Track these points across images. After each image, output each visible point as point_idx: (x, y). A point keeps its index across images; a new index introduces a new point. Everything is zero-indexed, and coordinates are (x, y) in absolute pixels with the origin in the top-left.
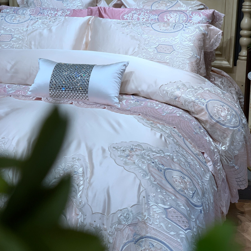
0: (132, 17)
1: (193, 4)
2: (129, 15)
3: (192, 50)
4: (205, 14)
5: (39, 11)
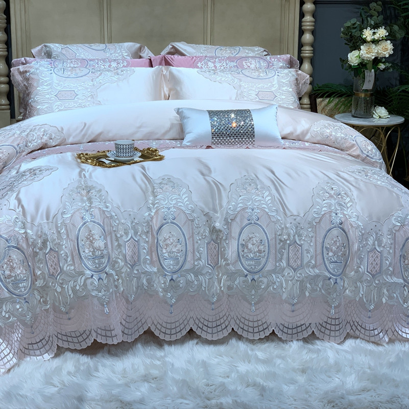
0: (208, 65)
1: (258, 51)
2: (203, 62)
3: (293, 96)
4: (283, 59)
5: (84, 62)
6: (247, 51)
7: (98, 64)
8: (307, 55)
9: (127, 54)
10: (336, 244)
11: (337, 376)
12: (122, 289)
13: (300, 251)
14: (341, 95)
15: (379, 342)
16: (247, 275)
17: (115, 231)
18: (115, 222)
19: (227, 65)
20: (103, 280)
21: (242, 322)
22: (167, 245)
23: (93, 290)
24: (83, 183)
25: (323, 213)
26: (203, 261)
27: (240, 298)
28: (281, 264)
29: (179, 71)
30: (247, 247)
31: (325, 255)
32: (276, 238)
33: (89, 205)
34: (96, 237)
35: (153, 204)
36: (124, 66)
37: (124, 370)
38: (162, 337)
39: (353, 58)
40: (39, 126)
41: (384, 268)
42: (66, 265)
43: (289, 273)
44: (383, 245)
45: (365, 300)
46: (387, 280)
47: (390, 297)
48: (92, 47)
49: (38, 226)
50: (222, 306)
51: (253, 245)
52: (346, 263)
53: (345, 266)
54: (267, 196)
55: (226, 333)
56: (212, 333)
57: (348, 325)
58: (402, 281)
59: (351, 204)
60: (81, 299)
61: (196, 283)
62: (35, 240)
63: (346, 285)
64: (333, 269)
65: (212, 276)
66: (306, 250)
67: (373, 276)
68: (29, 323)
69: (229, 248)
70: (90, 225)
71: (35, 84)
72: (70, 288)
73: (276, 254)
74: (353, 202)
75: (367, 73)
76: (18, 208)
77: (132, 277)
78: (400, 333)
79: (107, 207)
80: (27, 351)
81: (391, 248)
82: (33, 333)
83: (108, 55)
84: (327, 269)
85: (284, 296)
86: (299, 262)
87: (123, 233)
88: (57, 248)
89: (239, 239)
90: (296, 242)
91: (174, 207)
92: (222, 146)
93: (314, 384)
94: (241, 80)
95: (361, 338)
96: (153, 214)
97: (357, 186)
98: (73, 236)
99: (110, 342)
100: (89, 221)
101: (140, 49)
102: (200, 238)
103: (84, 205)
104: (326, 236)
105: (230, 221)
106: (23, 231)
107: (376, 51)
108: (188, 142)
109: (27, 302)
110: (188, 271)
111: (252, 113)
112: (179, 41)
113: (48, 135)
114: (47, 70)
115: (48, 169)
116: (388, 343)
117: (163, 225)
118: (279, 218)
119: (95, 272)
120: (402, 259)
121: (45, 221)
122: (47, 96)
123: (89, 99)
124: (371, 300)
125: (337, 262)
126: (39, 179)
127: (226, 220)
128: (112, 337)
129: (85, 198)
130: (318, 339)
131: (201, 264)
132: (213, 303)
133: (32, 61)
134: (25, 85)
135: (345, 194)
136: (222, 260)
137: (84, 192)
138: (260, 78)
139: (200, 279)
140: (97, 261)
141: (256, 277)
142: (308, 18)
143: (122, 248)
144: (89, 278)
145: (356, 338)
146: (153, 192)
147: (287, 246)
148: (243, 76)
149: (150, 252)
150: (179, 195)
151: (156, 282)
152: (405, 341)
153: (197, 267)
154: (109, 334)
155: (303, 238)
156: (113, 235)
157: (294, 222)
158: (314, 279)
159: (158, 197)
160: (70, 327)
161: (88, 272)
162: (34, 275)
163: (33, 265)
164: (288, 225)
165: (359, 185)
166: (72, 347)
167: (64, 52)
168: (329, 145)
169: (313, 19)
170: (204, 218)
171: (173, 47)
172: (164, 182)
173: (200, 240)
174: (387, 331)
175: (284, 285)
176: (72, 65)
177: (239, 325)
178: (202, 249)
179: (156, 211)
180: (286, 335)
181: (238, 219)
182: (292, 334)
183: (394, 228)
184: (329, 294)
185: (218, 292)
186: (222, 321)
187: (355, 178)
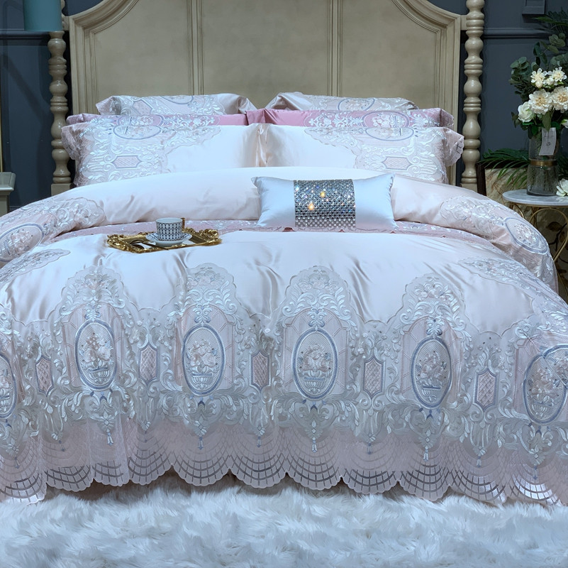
0: (323, 123)
1: (399, 103)
2: (317, 119)
3: (435, 163)
4: (430, 115)
5: (160, 120)
6: (383, 104)
7: (176, 122)
8: (472, 109)
9: (219, 109)
10: (432, 362)
11: (414, 543)
12: (134, 413)
13: (380, 370)
14: (517, 164)
15: (492, 502)
16: (305, 401)
17: (127, 335)
18: (129, 323)
19: (349, 122)
20: (106, 399)
21: (300, 466)
22: (198, 357)
23: (92, 412)
24: (96, 272)
25: (415, 318)
26: (246, 379)
27: (297, 432)
28: (354, 386)
29: (280, 130)
30: (307, 362)
31: (415, 377)
32: (347, 351)
33: (97, 300)
34: (101, 342)
35: (184, 301)
36: (210, 124)
37: (126, 520)
38: (188, 480)
39: (525, 111)
40: (73, 201)
41: (501, 397)
42: (60, 378)
43: (364, 401)
44: (499, 365)
45: (472, 442)
46: (505, 415)
47: (508, 439)
48: (173, 100)
49: (28, 326)
50: (272, 442)
51: (315, 359)
52: (447, 389)
53: (446, 392)
54: (340, 294)
55: (277, 481)
56: (259, 479)
57: (449, 476)
58: (527, 417)
59: (458, 307)
60: (77, 424)
61: (235, 408)
62: (23, 344)
63: (446, 419)
64: (426, 396)
65: (258, 399)
66: (388, 369)
67: (484, 408)
68: (11, 453)
69: (281, 361)
70: (94, 326)
71: (88, 148)
72: (63, 409)
73: (346, 373)
74: (461, 305)
75: (545, 132)
76: (7, 302)
77: (147, 397)
78: (522, 490)
79: (120, 303)
80: (8, 491)
81: (510, 370)
82: (18, 467)
83: (193, 110)
84: (418, 397)
85: (357, 432)
86: (378, 386)
87: (138, 338)
88: (51, 355)
89: (296, 351)
90: (374, 357)
91: (210, 305)
92: (307, 229)
93: (375, 552)
94: (363, 142)
95: (467, 496)
96: (181, 314)
97: (471, 283)
98: (71, 341)
99: (114, 483)
100: (93, 320)
101: (239, 102)
102: (243, 348)
103: (91, 299)
104: (417, 350)
105: (285, 326)
106: (9, 332)
107: (550, 102)
108: (263, 223)
109: (9, 425)
110: (224, 392)
111: (355, 185)
112: (292, 91)
113: (83, 212)
114: (105, 129)
115: (57, 254)
116: (504, 505)
117: (193, 330)
118: (354, 324)
119: (97, 388)
120: (527, 386)
121: (38, 319)
122: (102, 163)
123: (156, 167)
124: (481, 443)
125: (432, 387)
126: (42, 265)
127: (279, 324)
128: (116, 476)
129: (94, 291)
130: (407, 493)
131: (243, 383)
132: (259, 438)
133: (92, 118)
134: (77, 149)
135: (452, 293)
136: (273, 380)
137: (93, 284)
138: (391, 139)
139: (241, 404)
140: (99, 374)
141: (318, 404)
142: (473, 59)
143: (136, 358)
144: (88, 396)
145: (461, 494)
146: (186, 285)
147: (361, 363)
148: (368, 136)
149: (173, 365)
150: (219, 290)
151: (180, 405)
152: (530, 503)
153: (236, 387)
154: (112, 472)
155: (385, 352)
156: (125, 341)
157: (374, 330)
158: (399, 409)
159: (191, 292)
160: (64, 461)
161: (87, 389)
162: (22, 391)
163: (19, 376)
164: (365, 335)
165: (474, 282)
166: (67, 488)
167: (136, 106)
168: (468, 229)
169: (480, 60)
170: (251, 322)
171: (283, 99)
172: (201, 272)
173: (242, 350)
174: (504, 487)
175: (357, 416)
176: (142, 123)
177: (295, 470)
178: (244, 363)
179: (186, 310)
180: (361, 486)
181: (296, 324)
182: (369, 485)
183: (517, 342)
184: (421, 430)
185: (267, 421)
186: (272, 462)
187: (471, 272)
